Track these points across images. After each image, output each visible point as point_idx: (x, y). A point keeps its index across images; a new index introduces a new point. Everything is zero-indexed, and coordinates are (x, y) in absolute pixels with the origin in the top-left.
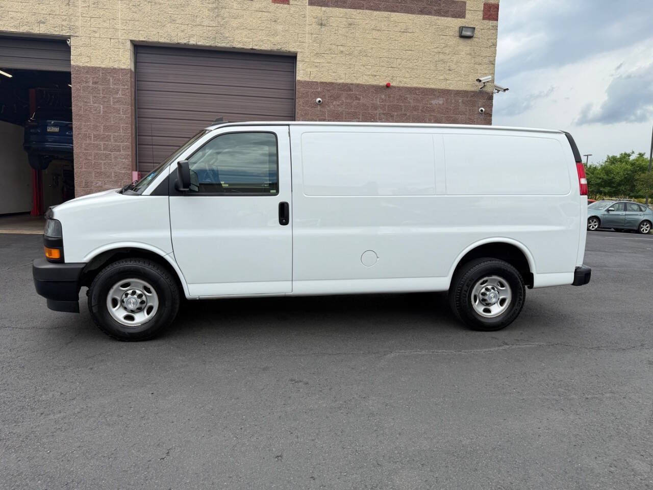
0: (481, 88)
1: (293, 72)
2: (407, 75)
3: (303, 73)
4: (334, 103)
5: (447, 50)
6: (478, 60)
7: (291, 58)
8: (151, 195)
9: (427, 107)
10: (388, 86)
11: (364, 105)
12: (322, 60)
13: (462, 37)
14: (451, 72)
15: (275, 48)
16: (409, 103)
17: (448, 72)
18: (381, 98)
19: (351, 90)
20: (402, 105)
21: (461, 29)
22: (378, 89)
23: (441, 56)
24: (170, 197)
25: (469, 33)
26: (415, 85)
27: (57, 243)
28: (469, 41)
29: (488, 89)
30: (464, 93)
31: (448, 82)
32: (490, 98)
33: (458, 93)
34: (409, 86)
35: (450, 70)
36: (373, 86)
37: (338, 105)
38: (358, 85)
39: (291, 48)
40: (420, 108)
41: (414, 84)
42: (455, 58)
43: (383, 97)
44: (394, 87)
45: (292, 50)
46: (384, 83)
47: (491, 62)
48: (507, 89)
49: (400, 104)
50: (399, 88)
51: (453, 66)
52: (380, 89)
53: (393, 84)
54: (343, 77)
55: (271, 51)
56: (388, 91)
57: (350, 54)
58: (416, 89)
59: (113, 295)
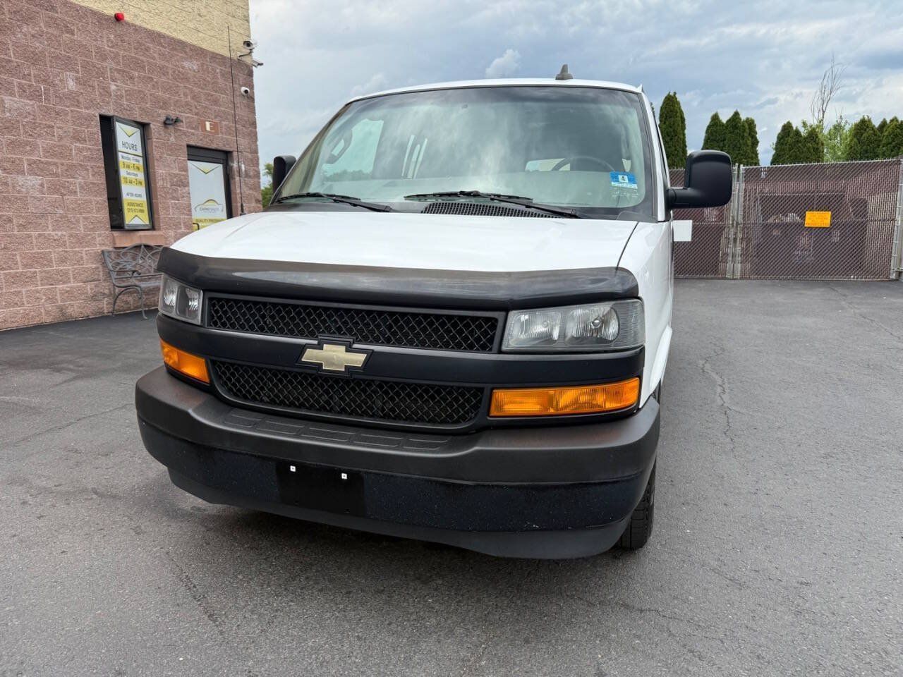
0: (240, 56)
4: (25, 29)
6: (231, 9)
9: (179, 72)
10: (118, 18)
11: (82, 46)
14: (202, 19)
16: (154, 58)
17: (198, 18)
18: (109, 40)
20: (145, 59)
22: (101, 19)
26: (158, 29)
29: (248, 61)
30: (221, 59)
31: (201, 35)
32: (251, 74)
33: (215, 57)
34: (149, 27)
35: (199, 15)
36: (94, 13)
37: (33, 36)
40: (170, 72)
41: (156, 25)
43: (112, 37)
44: (128, 24)
46: (112, 12)
47: (244, 16)
48: (262, 64)
49: (141, 58)
50: (137, 29)
51: (204, 11)
52: (106, 20)
53: (127, 18)
56: (118, 28)
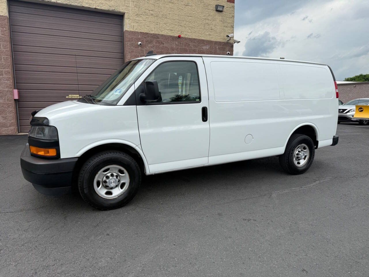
0: (228, 41)
1: (122, 25)
2: (189, 31)
3: (128, 26)
4: (149, 45)
5: (210, 18)
6: (226, 24)
7: (120, 16)
8: (124, 105)
9: (201, 50)
10: (179, 37)
11: (166, 47)
12: (140, 19)
13: (217, 11)
14: (212, 31)
15: (111, 9)
16: (191, 47)
17: (211, 30)
18: (176, 44)
19: (158, 38)
20: (188, 48)
21: (217, 6)
22: (173, 38)
23: (207, 21)
24: (137, 106)
25: (221, 9)
26: (194, 37)
27: (55, 144)
28: (221, 13)
29: (231, 41)
30: (220, 43)
31: (211, 36)
32: (232, 46)
33: (216, 43)
34: (191, 37)
35: (211, 29)
36: (171, 36)
37: (151, 47)
38: (162, 35)
39: (121, 9)
40: (197, 51)
41: (194, 36)
42: (214, 23)
43: (177, 43)
44: (183, 38)
45: (122, 11)
46: (177, 35)
47: (232, 26)
48: (240, 42)
49: (186, 48)
50: (185, 39)
51: (213, 28)
52: (175, 38)
53: (182, 36)
54: (153, 30)
55: (108, 11)
56: (179, 40)
57: (157, 16)
58: (194, 39)
59: (98, 178)
